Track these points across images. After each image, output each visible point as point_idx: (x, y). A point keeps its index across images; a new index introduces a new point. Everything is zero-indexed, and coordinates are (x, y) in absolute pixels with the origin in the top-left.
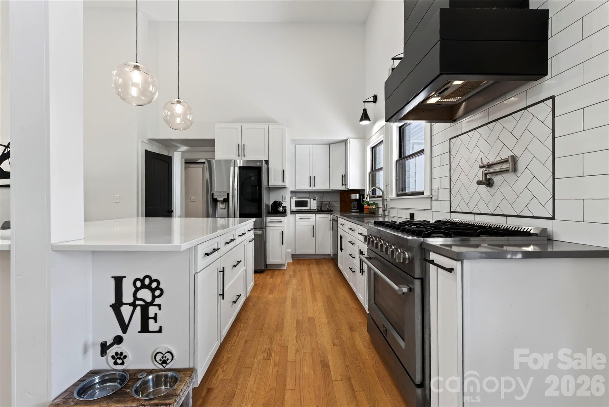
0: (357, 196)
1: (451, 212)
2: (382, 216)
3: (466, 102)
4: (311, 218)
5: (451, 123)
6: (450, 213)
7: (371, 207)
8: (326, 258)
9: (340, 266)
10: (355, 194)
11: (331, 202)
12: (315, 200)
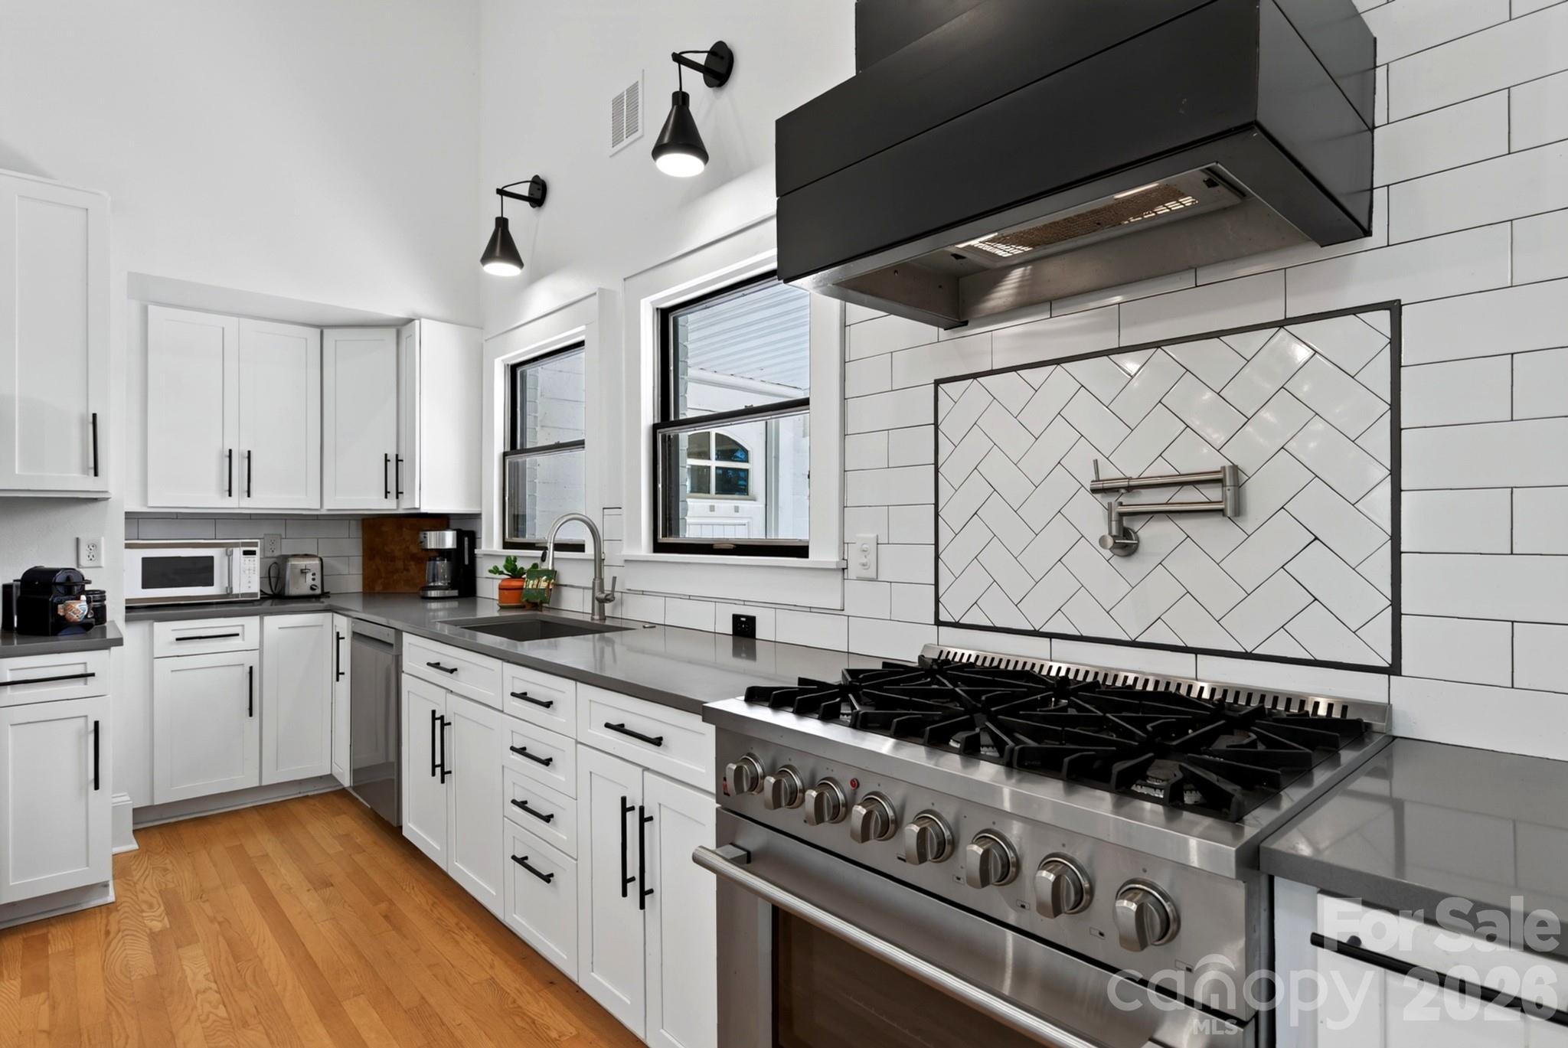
0: (449, 540)
1: (938, 623)
2: (593, 619)
3: (1029, 267)
4: (237, 635)
5: (941, 330)
6: (936, 627)
7: (531, 584)
8: (309, 794)
9: (411, 829)
10: (438, 532)
11: (324, 560)
12: (253, 553)
